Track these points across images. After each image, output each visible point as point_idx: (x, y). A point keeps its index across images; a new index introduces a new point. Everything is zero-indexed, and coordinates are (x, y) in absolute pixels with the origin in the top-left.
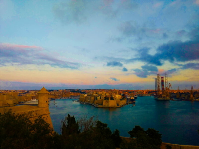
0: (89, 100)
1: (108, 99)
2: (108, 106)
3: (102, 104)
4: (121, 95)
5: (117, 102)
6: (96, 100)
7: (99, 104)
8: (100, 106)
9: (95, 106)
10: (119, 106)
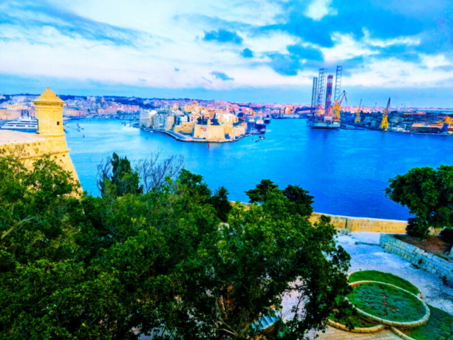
3: (191, 135)
4: (235, 114)
5: (225, 129)
6: (178, 124)
7: (185, 134)
8: (188, 138)
9: (175, 138)
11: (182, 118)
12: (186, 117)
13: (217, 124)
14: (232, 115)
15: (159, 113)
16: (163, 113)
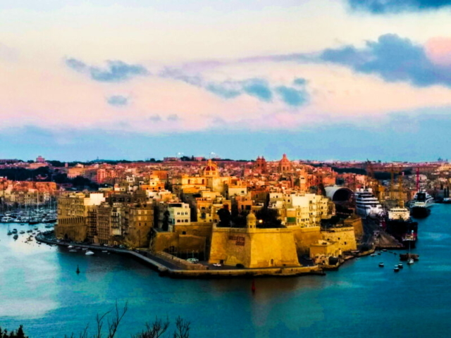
0: (117, 232)
1: (242, 222)
2: (239, 266)
3: (203, 256)
4: (324, 193)
5: (298, 239)
6: (165, 229)
7: (184, 256)
8: (191, 265)
9: (155, 268)
10: (315, 267)
11: (176, 210)
12: (185, 208)
13: (277, 224)
14: (316, 198)
15: (111, 200)
16: (121, 200)
